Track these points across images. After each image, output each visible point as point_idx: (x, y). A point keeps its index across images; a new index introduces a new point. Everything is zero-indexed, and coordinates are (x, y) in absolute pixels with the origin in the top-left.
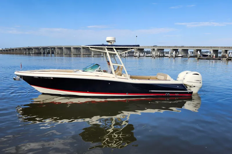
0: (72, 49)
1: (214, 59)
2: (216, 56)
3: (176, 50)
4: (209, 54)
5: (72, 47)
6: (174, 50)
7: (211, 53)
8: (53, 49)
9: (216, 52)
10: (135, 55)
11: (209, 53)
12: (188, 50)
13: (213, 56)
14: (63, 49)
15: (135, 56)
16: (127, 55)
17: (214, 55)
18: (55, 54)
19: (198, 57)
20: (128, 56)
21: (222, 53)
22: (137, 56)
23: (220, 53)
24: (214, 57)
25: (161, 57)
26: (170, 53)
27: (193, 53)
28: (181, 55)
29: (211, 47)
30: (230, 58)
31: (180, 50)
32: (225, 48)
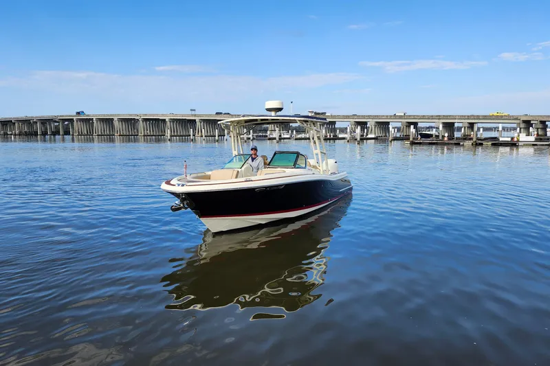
0: (116, 123)
1: (444, 144)
2: (451, 137)
3: (363, 125)
4: (434, 132)
5: (116, 119)
6: (358, 123)
7: (439, 130)
8: (66, 123)
9: (449, 126)
10: (271, 136)
11: (434, 130)
12: (388, 123)
13: (443, 137)
14: (93, 123)
15: (270, 139)
16: (251, 136)
17: (446, 135)
18: (73, 135)
19: (411, 139)
20: (254, 139)
21: (463, 129)
22: (275, 139)
23: (459, 129)
24: (446, 139)
25: (330, 139)
26: (348, 130)
27: (399, 129)
28: (373, 136)
29: (439, 117)
30: (480, 142)
31: (371, 123)
32: (469, 117)
